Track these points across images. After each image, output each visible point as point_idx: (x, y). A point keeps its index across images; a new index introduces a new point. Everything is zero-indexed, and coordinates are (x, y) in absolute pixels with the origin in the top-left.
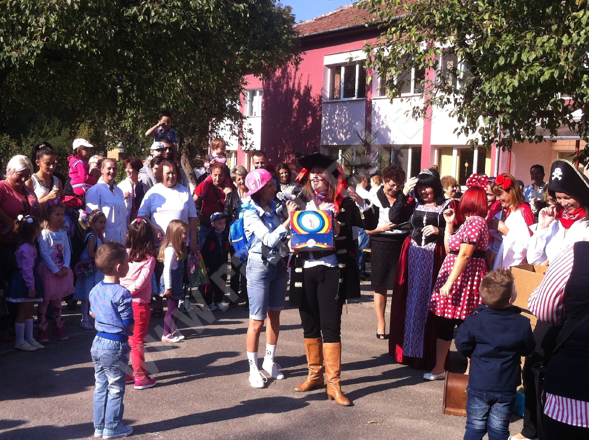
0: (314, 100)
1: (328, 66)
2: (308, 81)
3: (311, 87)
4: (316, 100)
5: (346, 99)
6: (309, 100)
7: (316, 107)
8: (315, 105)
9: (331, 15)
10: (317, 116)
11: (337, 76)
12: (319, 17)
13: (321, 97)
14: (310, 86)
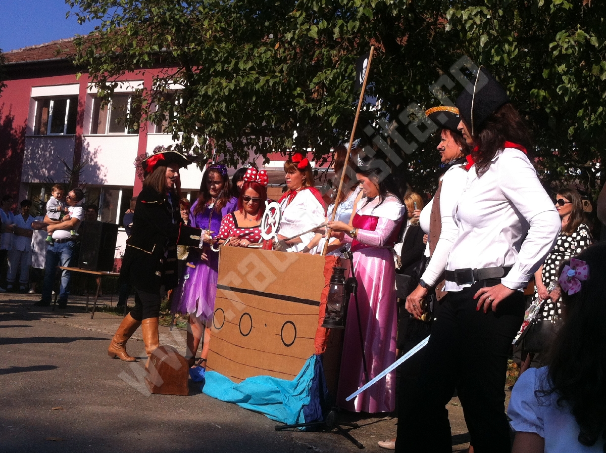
0: (16, 132)
1: (36, 99)
2: (10, 111)
3: (13, 118)
4: (18, 132)
5: (53, 134)
6: (10, 131)
7: (17, 139)
8: (17, 137)
9: (43, 47)
10: (18, 149)
11: (45, 110)
12: (28, 47)
13: (24, 129)
14: (12, 116)
